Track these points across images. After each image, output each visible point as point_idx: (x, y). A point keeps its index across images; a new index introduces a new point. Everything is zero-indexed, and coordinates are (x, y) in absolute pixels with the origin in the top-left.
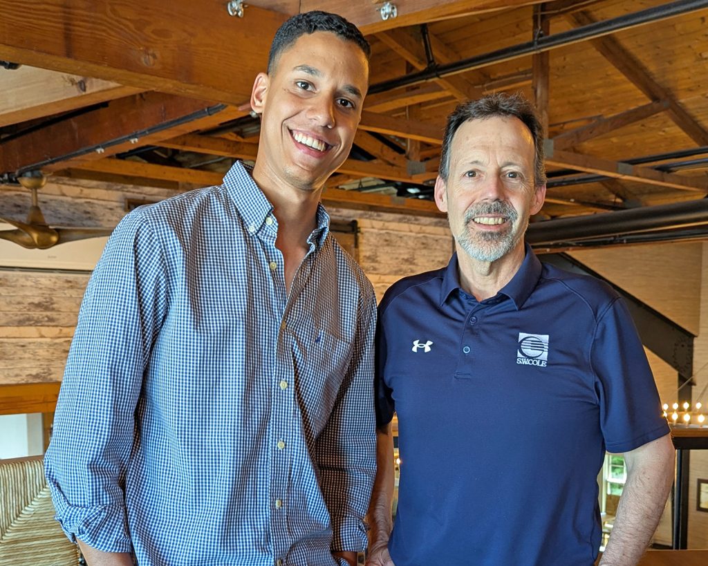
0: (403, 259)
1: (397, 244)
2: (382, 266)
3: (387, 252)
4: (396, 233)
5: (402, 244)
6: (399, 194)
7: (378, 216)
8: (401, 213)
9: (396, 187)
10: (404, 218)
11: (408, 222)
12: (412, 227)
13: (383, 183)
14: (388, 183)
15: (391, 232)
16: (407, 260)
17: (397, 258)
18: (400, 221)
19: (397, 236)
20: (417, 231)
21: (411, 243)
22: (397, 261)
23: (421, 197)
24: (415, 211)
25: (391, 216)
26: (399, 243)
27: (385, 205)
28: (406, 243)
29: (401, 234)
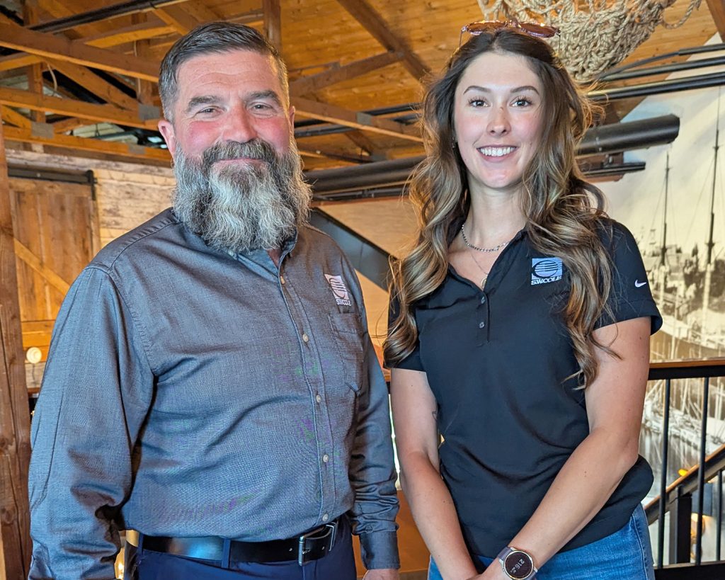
2: (125, 220)
3: (130, 206)
4: (138, 184)
5: (146, 197)
6: (140, 143)
7: (117, 166)
8: (143, 163)
9: (136, 135)
10: (147, 169)
11: (151, 173)
12: (156, 178)
13: (122, 130)
14: (127, 130)
15: (133, 183)
17: (141, 212)
18: (142, 172)
19: (140, 188)
20: (161, 183)
21: (156, 196)
22: (142, 215)
24: (158, 161)
25: (132, 167)
26: (142, 196)
27: (123, 154)
28: (151, 196)
29: (144, 186)
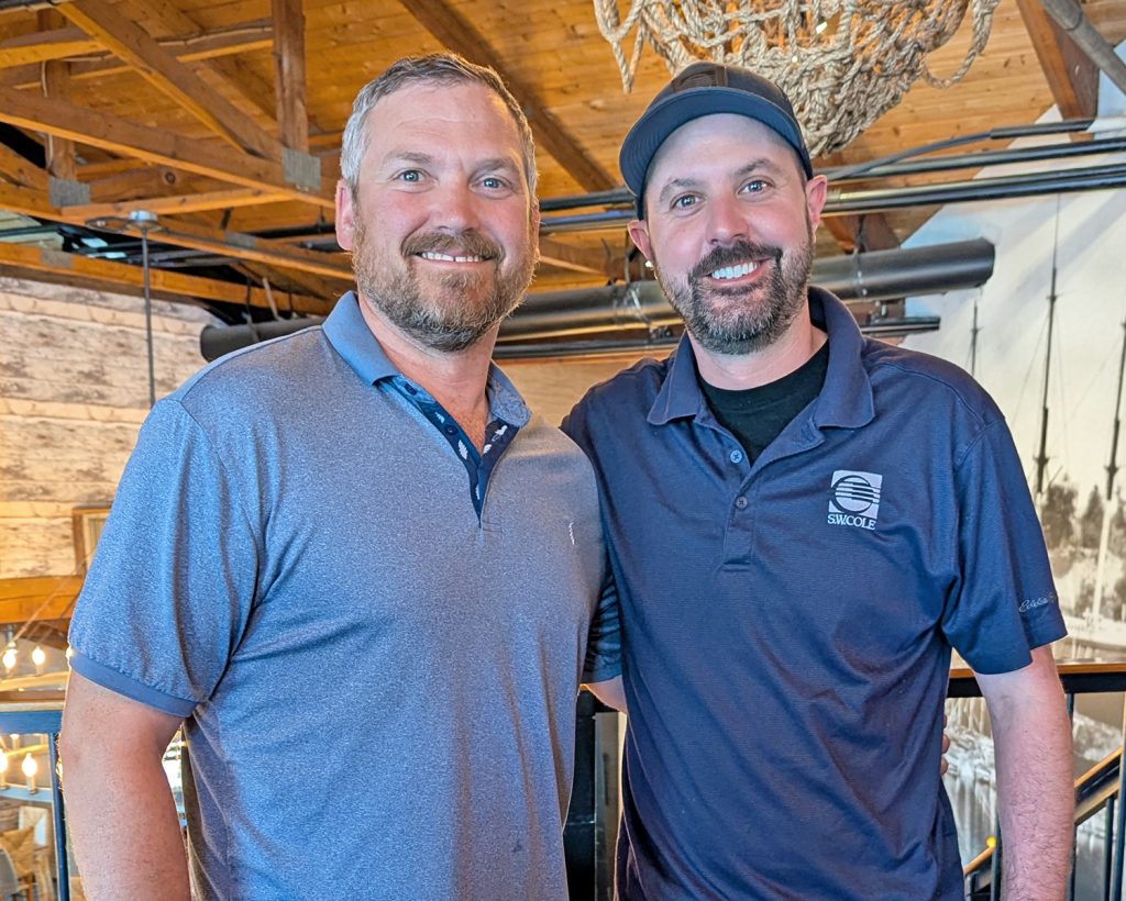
0: (81, 373)
1: (67, 344)
2: (36, 383)
3: (46, 358)
4: (62, 321)
5: (77, 344)
6: (67, 248)
7: (22, 286)
8: (70, 284)
9: (62, 232)
10: (78, 295)
11: (87, 301)
12: (96, 312)
13: (38, 224)
14: (46, 224)
15: (53, 319)
16: (89, 375)
17: (67, 371)
18: (69, 299)
19: (65, 327)
20: (105, 320)
21: (94, 343)
22: (69, 375)
23: (111, 255)
24: (100, 281)
25: (51, 289)
26: (70, 341)
27: (31, 266)
28: (85, 343)
29: (74, 324)
